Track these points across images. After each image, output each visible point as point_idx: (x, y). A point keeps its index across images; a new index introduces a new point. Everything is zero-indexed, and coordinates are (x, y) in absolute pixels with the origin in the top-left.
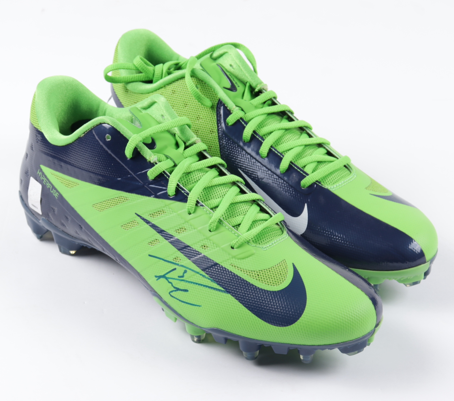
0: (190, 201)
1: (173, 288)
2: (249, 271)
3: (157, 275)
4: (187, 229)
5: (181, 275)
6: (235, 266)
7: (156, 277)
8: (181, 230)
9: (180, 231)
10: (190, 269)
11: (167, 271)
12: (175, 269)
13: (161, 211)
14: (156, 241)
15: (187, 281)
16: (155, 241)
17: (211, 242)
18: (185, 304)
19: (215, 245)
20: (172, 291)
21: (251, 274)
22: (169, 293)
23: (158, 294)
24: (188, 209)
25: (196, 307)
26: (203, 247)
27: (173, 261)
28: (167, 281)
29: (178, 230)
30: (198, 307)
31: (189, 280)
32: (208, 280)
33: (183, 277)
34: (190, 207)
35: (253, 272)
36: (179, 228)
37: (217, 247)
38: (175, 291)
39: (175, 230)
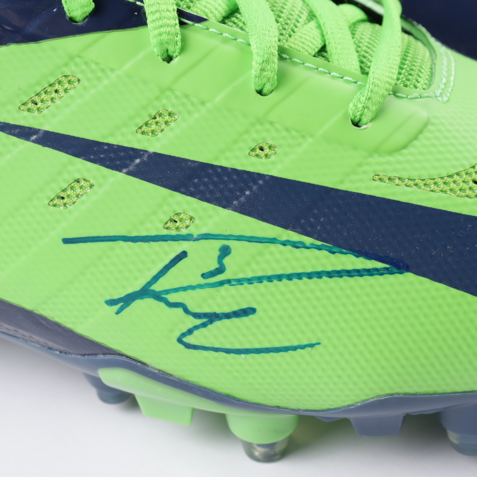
0: (157, 15)
1: (191, 318)
2: (442, 178)
3: (116, 296)
4: (180, 112)
5: (214, 265)
6: (390, 179)
7: (111, 302)
8: (157, 123)
9: (154, 127)
10: (240, 238)
11: (155, 271)
12: (183, 255)
13: (60, 82)
14: (76, 185)
15: (240, 282)
16: (72, 188)
17: (277, 126)
18: (250, 357)
19: (294, 133)
20: (190, 332)
21: (452, 185)
22: (180, 341)
23: (127, 357)
24: (161, 44)
25: (299, 351)
26: (258, 151)
27: (165, 232)
28: (162, 305)
29: (146, 124)
30: (309, 349)
31: (250, 275)
32: (317, 252)
33: (220, 270)
34: (165, 37)
35: (456, 177)
36: (147, 119)
37: (303, 137)
38: (204, 325)
39: (135, 129)
